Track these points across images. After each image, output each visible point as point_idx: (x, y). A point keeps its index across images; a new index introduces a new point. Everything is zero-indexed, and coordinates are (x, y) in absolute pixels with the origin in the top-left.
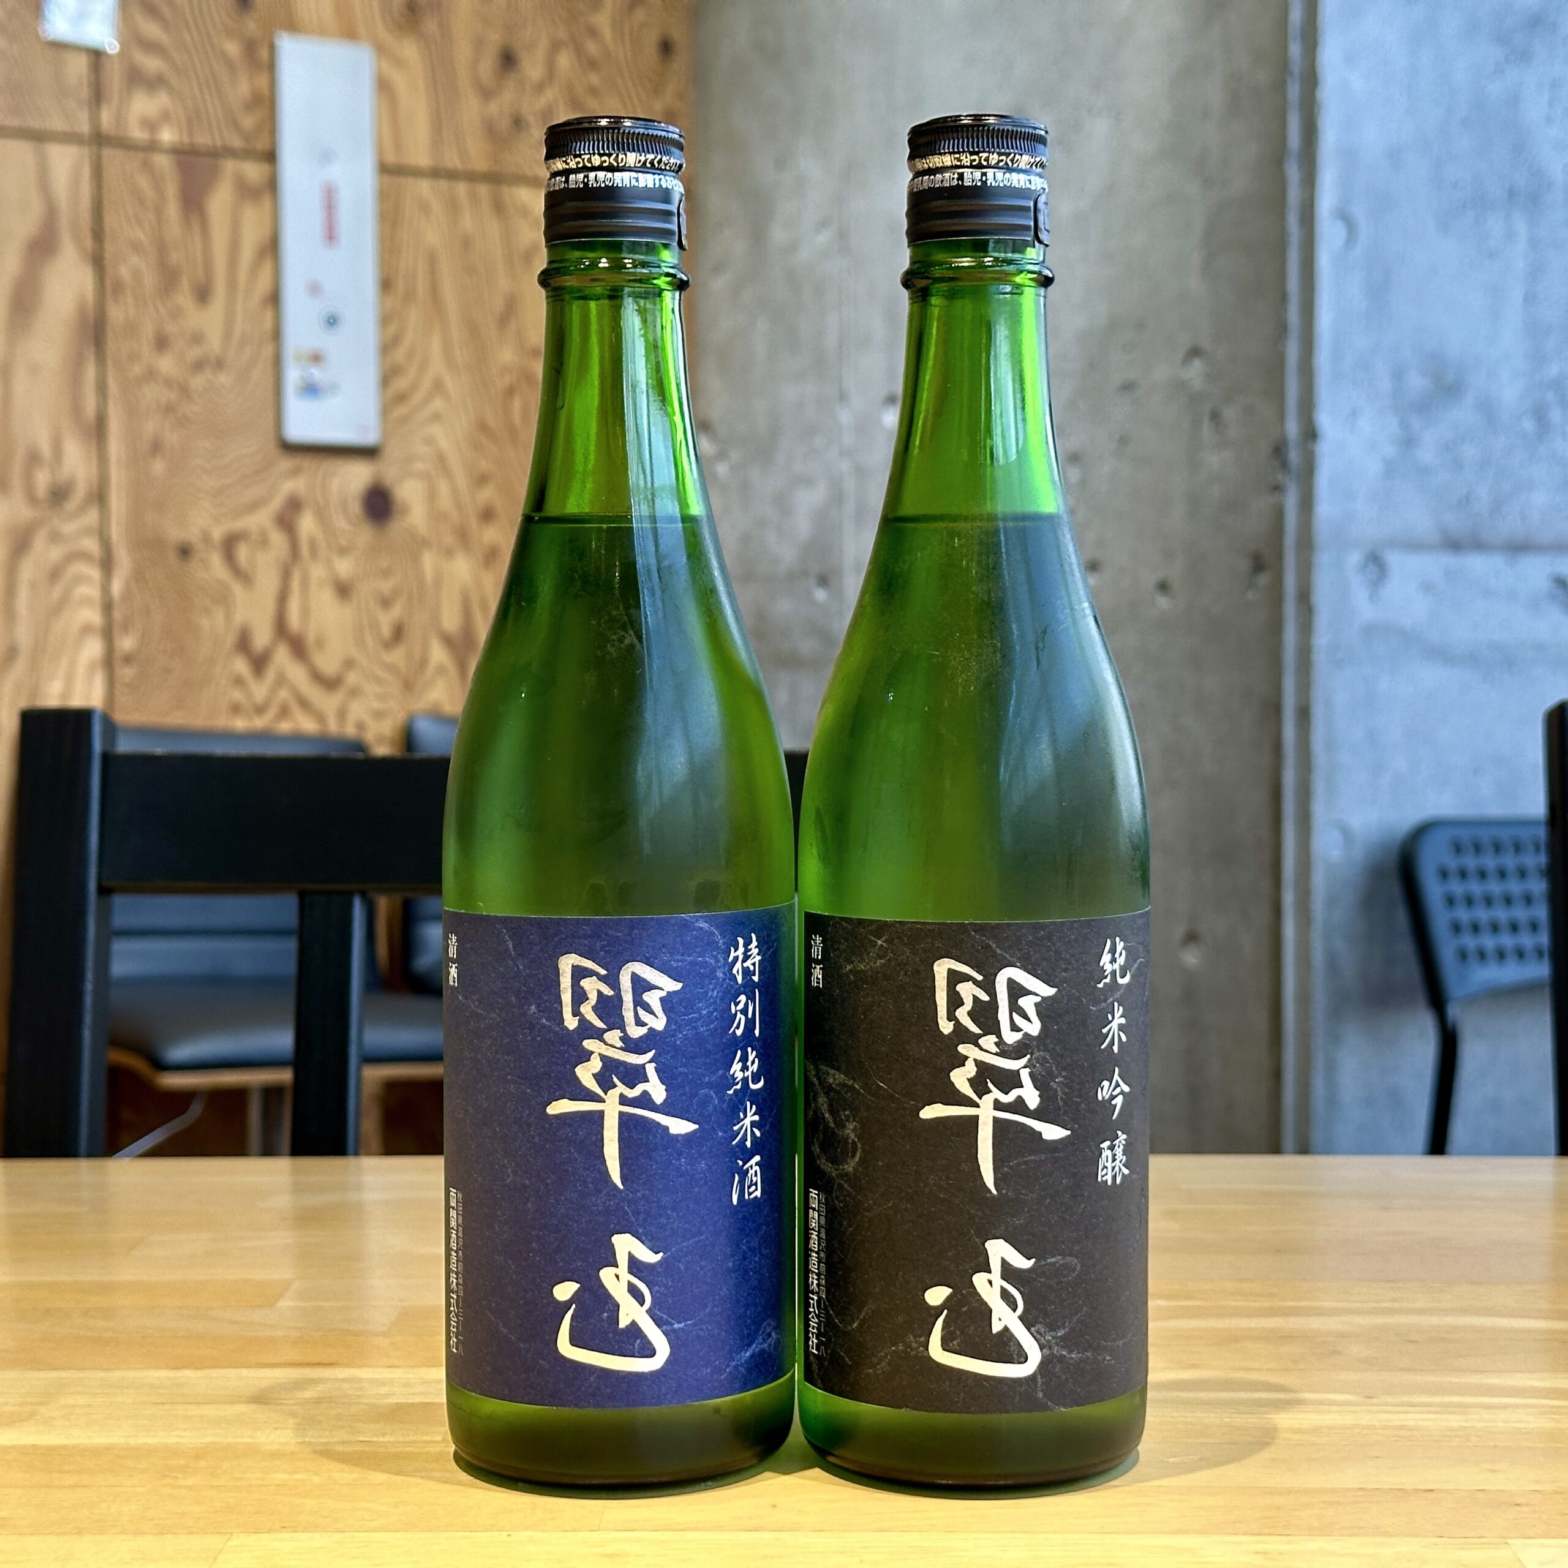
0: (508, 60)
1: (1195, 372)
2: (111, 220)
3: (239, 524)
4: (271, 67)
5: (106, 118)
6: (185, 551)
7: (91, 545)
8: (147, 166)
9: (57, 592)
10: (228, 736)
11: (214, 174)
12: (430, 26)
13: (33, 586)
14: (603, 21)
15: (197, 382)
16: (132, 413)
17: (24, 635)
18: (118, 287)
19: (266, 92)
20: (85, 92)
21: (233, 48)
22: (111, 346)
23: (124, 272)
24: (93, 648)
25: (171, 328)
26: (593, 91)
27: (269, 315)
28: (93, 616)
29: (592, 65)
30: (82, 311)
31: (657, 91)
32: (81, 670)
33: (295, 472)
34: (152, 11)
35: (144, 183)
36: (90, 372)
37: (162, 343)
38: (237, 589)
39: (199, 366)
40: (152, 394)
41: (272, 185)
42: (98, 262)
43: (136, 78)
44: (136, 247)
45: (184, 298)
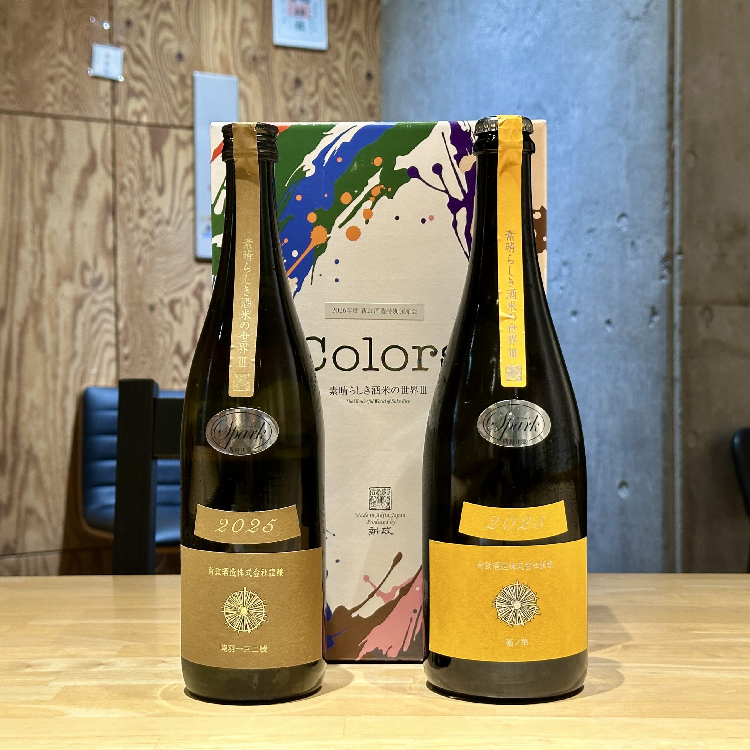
0: (298, 82)
1: (624, 225)
2: (119, 157)
3: (176, 296)
4: (193, 87)
5: (117, 110)
6: (152, 308)
7: (111, 306)
8: (136, 132)
9: (95, 327)
10: (172, 392)
11: (166, 136)
12: (263, 68)
13: (84, 325)
14: (340, 64)
15: (157, 231)
16: (129, 245)
17: (79, 346)
18: (123, 188)
19: (190, 99)
20: (109, 100)
21: (174, 79)
22: (119, 214)
23: (125, 181)
24: (111, 352)
25: (146, 207)
26: (336, 96)
27: (190, 199)
28: (111, 338)
29: (336, 84)
30: (106, 199)
31: (365, 97)
32: (105, 363)
33: (202, 271)
34: (138, 61)
35: (135, 140)
36: (110, 226)
37: (142, 213)
38: (175, 324)
39: (159, 223)
40: (138, 236)
41: (192, 140)
42: (114, 176)
43: (131, 93)
44: (131, 169)
45: (152, 192)
